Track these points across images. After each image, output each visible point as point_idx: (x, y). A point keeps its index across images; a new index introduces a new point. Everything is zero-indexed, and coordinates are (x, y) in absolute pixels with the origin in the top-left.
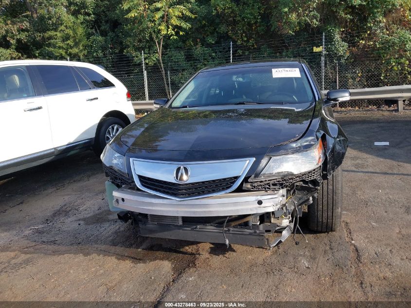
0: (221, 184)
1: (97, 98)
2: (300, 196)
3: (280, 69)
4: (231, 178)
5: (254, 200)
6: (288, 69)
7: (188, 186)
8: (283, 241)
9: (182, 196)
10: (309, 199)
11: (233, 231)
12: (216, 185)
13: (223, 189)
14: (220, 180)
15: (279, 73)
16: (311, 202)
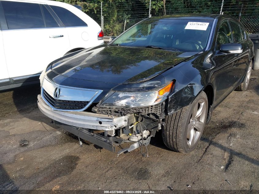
0: (78, 105)
1: (63, 36)
2: (148, 123)
3: (194, 23)
4: (85, 102)
5: (96, 120)
6: (200, 23)
7: (60, 101)
8: (129, 151)
9: (57, 107)
10: (158, 126)
11: (96, 136)
12: (75, 105)
13: (79, 109)
14: (78, 102)
15: (191, 26)
16: (160, 128)
